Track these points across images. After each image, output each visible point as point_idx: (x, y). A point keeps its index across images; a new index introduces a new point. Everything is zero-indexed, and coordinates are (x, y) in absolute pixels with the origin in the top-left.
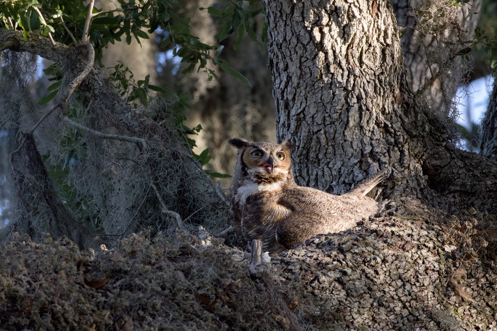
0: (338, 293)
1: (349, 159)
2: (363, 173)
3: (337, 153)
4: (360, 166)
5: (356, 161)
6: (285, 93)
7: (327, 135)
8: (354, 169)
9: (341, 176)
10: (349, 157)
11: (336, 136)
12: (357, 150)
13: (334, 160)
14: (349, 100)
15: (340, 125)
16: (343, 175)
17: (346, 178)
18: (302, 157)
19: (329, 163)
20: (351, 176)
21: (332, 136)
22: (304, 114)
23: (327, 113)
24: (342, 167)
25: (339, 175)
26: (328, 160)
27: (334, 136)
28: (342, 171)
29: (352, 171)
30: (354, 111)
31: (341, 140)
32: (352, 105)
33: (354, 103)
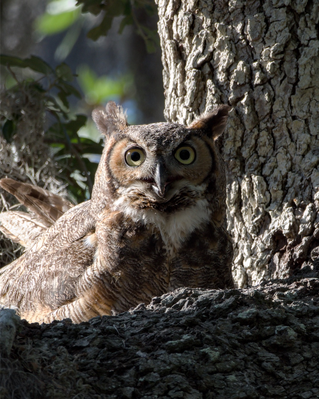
0: (181, 394)
1: (303, 156)
3: (278, 143)
5: (315, 159)
6: (174, 24)
7: (257, 107)
8: (312, 177)
9: (286, 191)
10: (302, 152)
11: (276, 107)
13: (272, 158)
14: (299, 32)
15: (282, 86)
16: (291, 190)
17: (296, 195)
19: (263, 165)
20: (307, 191)
21: (267, 108)
22: (211, 66)
23: (255, 61)
24: (290, 174)
25: (283, 189)
26: (262, 160)
27: (271, 109)
28: (290, 181)
29: (309, 180)
30: (309, 56)
31: (285, 117)
32: (306, 43)
33: (311, 39)
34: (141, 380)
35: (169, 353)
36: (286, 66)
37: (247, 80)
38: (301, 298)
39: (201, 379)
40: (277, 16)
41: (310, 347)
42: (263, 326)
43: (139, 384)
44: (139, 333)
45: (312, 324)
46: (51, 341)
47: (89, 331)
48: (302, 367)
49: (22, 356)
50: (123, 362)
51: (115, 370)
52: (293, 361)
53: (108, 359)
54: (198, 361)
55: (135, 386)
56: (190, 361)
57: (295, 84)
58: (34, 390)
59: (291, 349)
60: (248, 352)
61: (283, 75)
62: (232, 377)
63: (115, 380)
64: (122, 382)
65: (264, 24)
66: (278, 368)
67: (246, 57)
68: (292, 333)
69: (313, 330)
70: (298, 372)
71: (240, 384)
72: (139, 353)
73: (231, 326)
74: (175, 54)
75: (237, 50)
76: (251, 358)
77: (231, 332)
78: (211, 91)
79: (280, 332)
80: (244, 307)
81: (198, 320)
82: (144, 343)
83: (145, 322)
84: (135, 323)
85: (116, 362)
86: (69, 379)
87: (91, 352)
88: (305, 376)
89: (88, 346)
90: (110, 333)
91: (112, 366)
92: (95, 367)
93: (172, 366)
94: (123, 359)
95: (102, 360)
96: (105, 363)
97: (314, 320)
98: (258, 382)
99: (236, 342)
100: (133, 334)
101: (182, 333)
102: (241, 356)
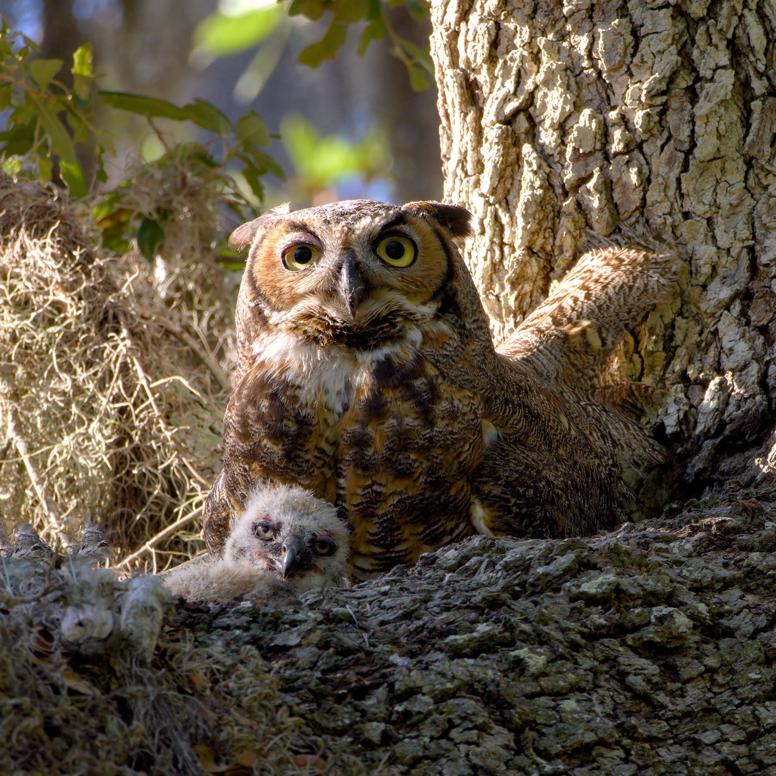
0: (473, 735)
1: (704, 287)
2: (752, 340)
4: (744, 313)
5: (725, 293)
6: (461, 40)
7: (616, 196)
8: (721, 326)
9: (671, 353)
10: (702, 280)
11: (653, 195)
12: (734, 252)
14: (695, 53)
15: (664, 156)
16: (682, 352)
17: (690, 361)
18: (527, 287)
20: (712, 352)
21: (636, 197)
22: (530, 118)
23: (613, 108)
24: (680, 321)
25: (666, 349)
27: (644, 199)
28: (679, 336)
29: (715, 333)
30: (716, 100)
31: (670, 214)
32: (708, 74)
33: (718, 68)
34: (399, 708)
35: (452, 658)
36: (672, 118)
37: (598, 145)
38: (699, 554)
39: (512, 706)
40: (654, 24)
41: (717, 647)
42: (627, 608)
43: (394, 717)
44: (395, 620)
45: (721, 604)
46: (228, 635)
47: (300, 616)
48: (702, 684)
49: (173, 665)
50: (365, 675)
51: (350, 690)
52: (685, 674)
53: (336, 668)
54: (505, 673)
55: (387, 720)
56: (490, 673)
57: (689, 152)
58: (197, 727)
59: (680, 650)
60: (600, 657)
61: (666, 134)
62: (569, 704)
63: (349, 709)
64: (363, 713)
65: (630, 38)
66: (656, 687)
67: (596, 102)
68: (682, 621)
69: (721, 615)
70: (694, 695)
71: (586, 716)
72: (396, 659)
73: (568, 606)
74: (462, 95)
75: (579, 88)
76: (605, 668)
77: (568, 618)
78: (530, 164)
79: (661, 620)
80: (592, 573)
81: (505, 596)
82: (404, 640)
83: (406, 599)
84: (387, 602)
85: (352, 676)
86: (263, 706)
87: (303, 656)
88: (708, 701)
89: (299, 645)
90: (341, 621)
91: (344, 682)
92: (312, 685)
93: (456, 682)
94: (365, 669)
95: (324, 672)
96: (330, 676)
97: (724, 597)
98: (619, 712)
99: (578, 638)
100: (383, 623)
101: (474, 622)
102: (587, 663)
